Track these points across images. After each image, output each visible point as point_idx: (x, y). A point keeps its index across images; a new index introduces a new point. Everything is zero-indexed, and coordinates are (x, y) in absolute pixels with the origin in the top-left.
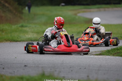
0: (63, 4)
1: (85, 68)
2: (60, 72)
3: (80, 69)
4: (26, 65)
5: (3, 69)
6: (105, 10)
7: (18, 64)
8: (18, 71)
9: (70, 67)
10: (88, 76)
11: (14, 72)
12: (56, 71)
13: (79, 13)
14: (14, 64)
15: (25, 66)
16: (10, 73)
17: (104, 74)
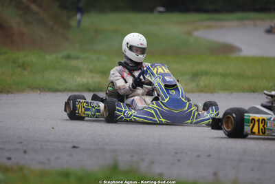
0: (161, 9)
1: (209, 156)
2: (153, 163)
3: (198, 156)
4: (76, 145)
5: (25, 152)
6: (255, 25)
7: (57, 142)
8: (57, 158)
9: (176, 153)
10: (215, 174)
11: (49, 160)
12: (143, 160)
13: (196, 29)
14: (48, 141)
15: (74, 147)
16: (40, 163)
17: (252, 170)
